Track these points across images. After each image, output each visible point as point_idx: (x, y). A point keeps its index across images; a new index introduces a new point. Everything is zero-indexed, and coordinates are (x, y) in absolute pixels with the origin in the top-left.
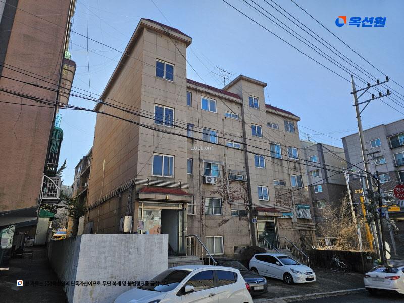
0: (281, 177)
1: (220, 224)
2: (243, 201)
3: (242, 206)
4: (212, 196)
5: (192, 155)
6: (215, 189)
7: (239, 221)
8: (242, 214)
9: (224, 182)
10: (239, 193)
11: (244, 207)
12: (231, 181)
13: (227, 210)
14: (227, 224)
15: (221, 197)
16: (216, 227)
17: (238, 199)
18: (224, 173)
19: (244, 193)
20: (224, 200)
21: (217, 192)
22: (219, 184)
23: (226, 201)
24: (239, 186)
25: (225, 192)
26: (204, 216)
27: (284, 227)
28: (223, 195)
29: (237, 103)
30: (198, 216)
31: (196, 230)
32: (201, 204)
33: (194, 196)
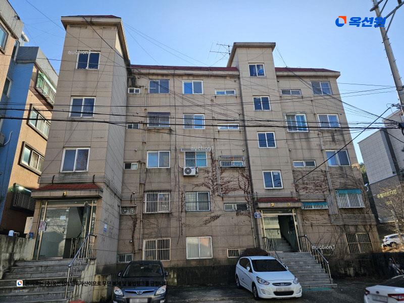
0: (307, 155)
1: (206, 222)
2: (243, 192)
3: (240, 198)
4: (196, 189)
5: (169, 147)
6: (200, 180)
7: (235, 217)
8: (242, 207)
9: (213, 172)
10: (235, 183)
11: (244, 199)
12: (223, 170)
13: (217, 205)
14: (218, 221)
15: (208, 190)
16: (201, 226)
17: (235, 190)
18: (213, 161)
19: (243, 182)
20: (213, 192)
21: (203, 184)
22: (206, 175)
23: (216, 194)
24: (236, 174)
25: (215, 183)
26: (184, 214)
28: (211, 187)
29: (232, 76)
30: (176, 214)
31: (173, 230)
32: (180, 200)
33: (170, 191)
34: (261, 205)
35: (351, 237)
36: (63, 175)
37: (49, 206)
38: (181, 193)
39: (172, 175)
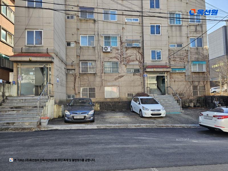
0: (178, 40)
1: (116, 79)
2: (138, 62)
3: (136, 66)
4: (110, 60)
5: (94, 32)
6: (113, 55)
7: (133, 76)
8: (137, 71)
9: (121, 50)
10: (134, 57)
11: (138, 66)
12: (127, 49)
13: (123, 69)
14: (122, 79)
15: (118, 60)
16: (113, 81)
17: (133, 61)
18: (122, 43)
19: (139, 56)
20: (121, 62)
21: (115, 57)
22: (117, 52)
23: (122, 63)
24: (135, 51)
25: (122, 57)
26: (103, 74)
27: (176, 79)
28: (120, 59)
30: (99, 74)
31: (97, 83)
32: (101, 66)
33: (95, 61)
34: (148, 70)
35: (195, 87)
36: (28, 48)
37: (22, 66)
38: (101, 62)
39: (96, 51)
